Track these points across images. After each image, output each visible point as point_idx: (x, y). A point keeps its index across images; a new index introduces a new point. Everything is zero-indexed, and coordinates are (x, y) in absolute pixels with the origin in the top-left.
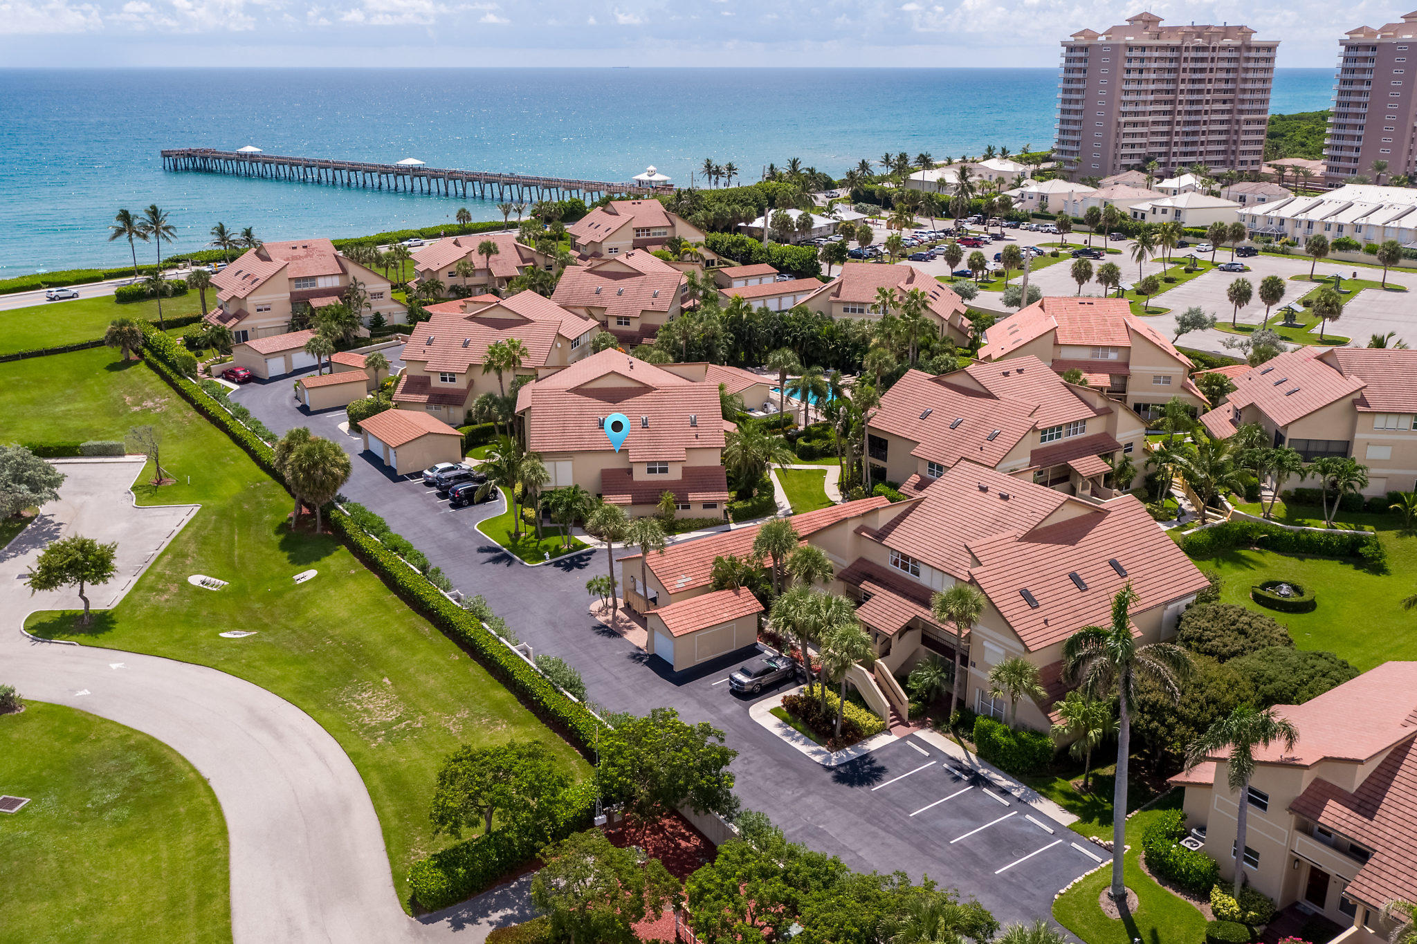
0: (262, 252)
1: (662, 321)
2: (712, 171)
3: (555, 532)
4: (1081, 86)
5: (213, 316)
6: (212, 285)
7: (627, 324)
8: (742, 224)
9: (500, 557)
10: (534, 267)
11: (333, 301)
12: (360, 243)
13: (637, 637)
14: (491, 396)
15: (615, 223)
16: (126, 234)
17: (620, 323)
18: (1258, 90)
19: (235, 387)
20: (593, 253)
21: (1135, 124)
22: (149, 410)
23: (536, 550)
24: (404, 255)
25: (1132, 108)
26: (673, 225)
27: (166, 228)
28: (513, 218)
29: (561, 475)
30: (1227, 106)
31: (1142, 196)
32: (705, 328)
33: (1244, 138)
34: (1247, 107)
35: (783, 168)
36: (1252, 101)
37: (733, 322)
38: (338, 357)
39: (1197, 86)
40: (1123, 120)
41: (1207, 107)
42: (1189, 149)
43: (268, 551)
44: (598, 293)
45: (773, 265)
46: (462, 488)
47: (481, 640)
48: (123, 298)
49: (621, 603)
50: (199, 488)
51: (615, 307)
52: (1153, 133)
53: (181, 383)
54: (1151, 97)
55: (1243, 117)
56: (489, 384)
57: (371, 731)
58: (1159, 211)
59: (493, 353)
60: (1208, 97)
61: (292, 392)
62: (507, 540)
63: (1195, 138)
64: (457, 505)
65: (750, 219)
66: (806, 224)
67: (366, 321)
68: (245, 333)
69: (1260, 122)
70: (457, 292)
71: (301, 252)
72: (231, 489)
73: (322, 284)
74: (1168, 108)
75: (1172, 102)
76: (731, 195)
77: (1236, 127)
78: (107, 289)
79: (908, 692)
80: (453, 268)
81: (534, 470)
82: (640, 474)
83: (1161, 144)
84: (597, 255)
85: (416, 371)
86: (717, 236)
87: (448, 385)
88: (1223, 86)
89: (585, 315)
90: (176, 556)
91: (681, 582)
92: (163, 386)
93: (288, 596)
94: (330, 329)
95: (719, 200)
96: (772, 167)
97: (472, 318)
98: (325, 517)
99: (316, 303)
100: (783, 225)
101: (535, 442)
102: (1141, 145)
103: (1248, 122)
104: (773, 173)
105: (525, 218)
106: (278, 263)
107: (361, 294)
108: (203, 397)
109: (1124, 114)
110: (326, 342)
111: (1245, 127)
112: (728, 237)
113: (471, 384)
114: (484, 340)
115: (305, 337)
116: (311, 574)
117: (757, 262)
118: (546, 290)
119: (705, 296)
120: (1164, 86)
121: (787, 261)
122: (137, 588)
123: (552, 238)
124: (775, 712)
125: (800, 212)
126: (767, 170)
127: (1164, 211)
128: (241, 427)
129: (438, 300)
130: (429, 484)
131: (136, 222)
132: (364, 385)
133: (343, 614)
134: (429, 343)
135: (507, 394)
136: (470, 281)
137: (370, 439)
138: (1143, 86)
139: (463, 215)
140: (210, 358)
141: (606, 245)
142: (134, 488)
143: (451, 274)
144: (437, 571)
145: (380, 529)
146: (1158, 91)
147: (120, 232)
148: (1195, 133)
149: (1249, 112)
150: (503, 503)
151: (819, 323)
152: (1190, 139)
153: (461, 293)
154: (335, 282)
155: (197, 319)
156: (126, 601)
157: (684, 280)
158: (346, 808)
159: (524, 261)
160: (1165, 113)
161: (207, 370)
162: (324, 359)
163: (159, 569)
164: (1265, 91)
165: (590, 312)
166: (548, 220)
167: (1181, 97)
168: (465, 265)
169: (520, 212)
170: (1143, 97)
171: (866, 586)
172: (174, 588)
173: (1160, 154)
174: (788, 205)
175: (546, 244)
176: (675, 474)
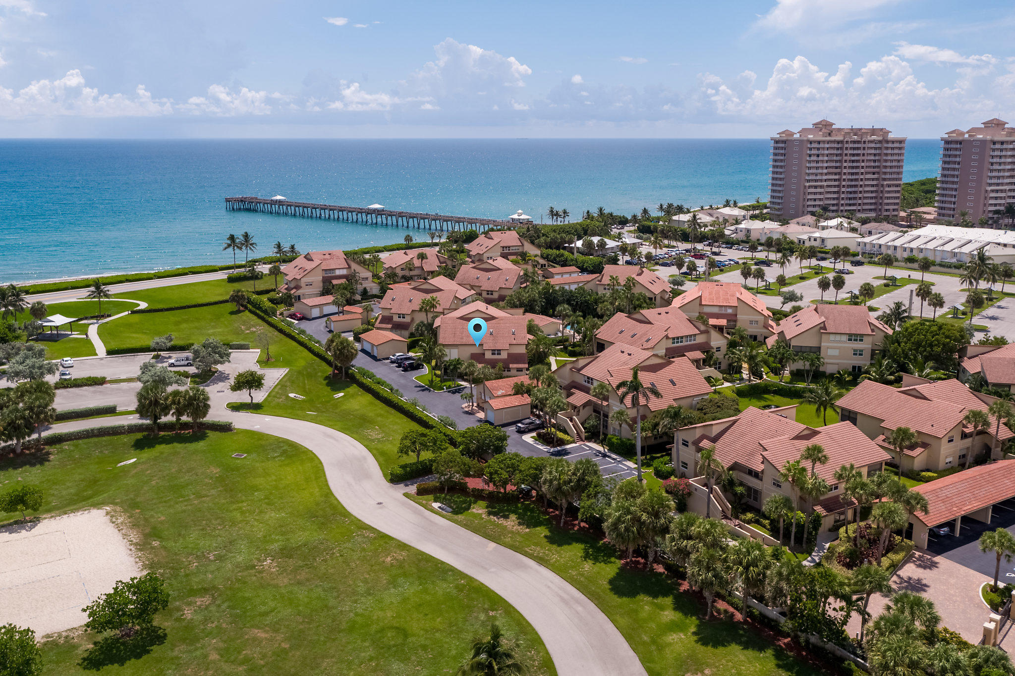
0: (308, 257)
1: (508, 293)
2: (553, 214)
3: (450, 380)
4: (782, 164)
5: (283, 287)
6: (281, 273)
7: (492, 294)
8: (567, 245)
9: (424, 389)
10: (446, 266)
11: (343, 281)
12: (355, 253)
13: (481, 415)
14: (422, 322)
15: (491, 243)
16: (232, 247)
17: (488, 294)
18: (895, 167)
19: (296, 322)
20: (478, 260)
21: (816, 187)
22: (255, 332)
23: (440, 386)
24: (378, 260)
25: (814, 177)
26: (523, 245)
27: (252, 244)
28: (436, 240)
29: (452, 355)
30: (876, 176)
31: (805, 231)
32: (529, 296)
33: (886, 195)
34: (888, 176)
35: (595, 212)
36: (891, 173)
37: (545, 294)
38: (347, 308)
39: (855, 164)
40: (807, 184)
41: (862, 177)
42: (852, 202)
43: (321, 387)
44: (477, 278)
45: (578, 267)
46: (407, 362)
47: (416, 413)
48: (231, 280)
49: (475, 404)
50: (286, 363)
51: (486, 286)
52: (828, 192)
53: (270, 319)
54: (825, 171)
55: (885, 183)
56: (421, 317)
57: (373, 441)
58: (812, 239)
59: (423, 303)
60: (862, 171)
61: (324, 324)
62: (428, 383)
63: (855, 196)
64: (405, 370)
65: (571, 242)
66: (602, 245)
67: (359, 292)
68: (299, 297)
69: (897, 186)
70: (405, 279)
71: (327, 256)
72: (302, 363)
73: (338, 273)
74: (837, 177)
75: (839, 174)
76: (561, 228)
77: (882, 189)
78: (222, 276)
79: (585, 428)
80: (404, 266)
81: (440, 351)
82: (489, 355)
83: (834, 199)
84: (481, 260)
85: (386, 313)
86: (550, 251)
87: (401, 320)
88: (873, 164)
89: (469, 288)
90: (282, 386)
91: (500, 393)
92: (260, 321)
93: (332, 402)
94: (344, 294)
95: (554, 231)
96: (588, 212)
97: (414, 289)
98: (347, 373)
99: (335, 282)
100: (589, 245)
101: (441, 340)
102: (820, 200)
103: (889, 186)
104: (589, 215)
105: (443, 240)
106: (317, 262)
107: (358, 278)
108: (282, 325)
109: (808, 181)
110: (342, 300)
111: (887, 189)
112: (555, 252)
113: (413, 320)
114: (419, 298)
115: (330, 298)
116: (341, 394)
117: (570, 266)
118: (451, 276)
119: (533, 281)
120: (834, 164)
121: (586, 265)
122: (269, 396)
123: (458, 252)
124: (532, 437)
125: (599, 238)
126: (585, 214)
127: (815, 240)
128: (302, 338)
129: (395, 282)
130: (392, 362)
131: (237, 241)
132: (360, 321)
133: (357, 407)
134: (393, 300)
135: (429, 321)
136: (412, 273)
137: (365, 343)
138: (820, 165)
139: (408, 238)
140: (281, 308)
141: (486, 255)
142: (257, 362)
143: (402, 269)
144: (397, 390)
145: (371, 376)
146: (830, 167)
147: (229, 246)
148: (855, 192)
149: (890, 179)
150: (426, 370)
151: (590, 295)
152: (851, 196)
153: (406, 279)
154: (344, 272)
155: (274, 290)
156: (266, 400)
157: (522, 273)
158: (365, 458)
159: (441, 263)
160: (835, 180)
161: (281, 314)
162: (341, 309)
163: (276, 390)
164: (899, 167)
165: (472, 287)
166: (456, 242)
167: (845, 171)
168: (410, 264)
169: (440, 237)
170: (820, 171)
171: (573, 390)
172: (284, 397)
173: (833, 205)
174: (594, 235)
175: (452, 255)
176: (504, 355)
